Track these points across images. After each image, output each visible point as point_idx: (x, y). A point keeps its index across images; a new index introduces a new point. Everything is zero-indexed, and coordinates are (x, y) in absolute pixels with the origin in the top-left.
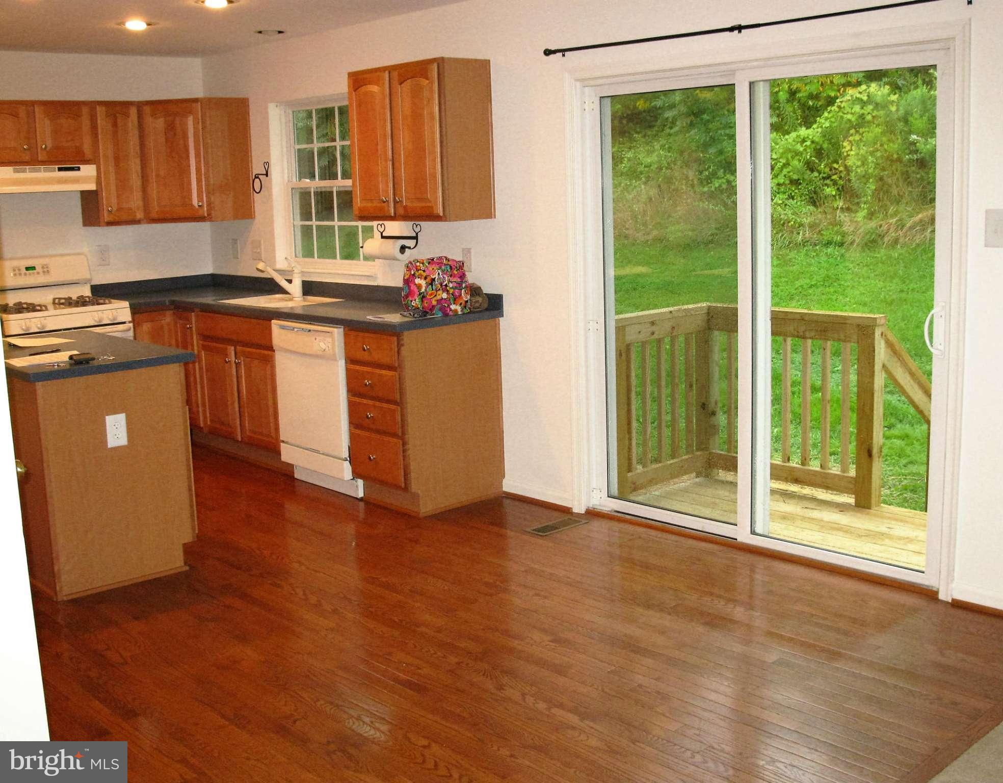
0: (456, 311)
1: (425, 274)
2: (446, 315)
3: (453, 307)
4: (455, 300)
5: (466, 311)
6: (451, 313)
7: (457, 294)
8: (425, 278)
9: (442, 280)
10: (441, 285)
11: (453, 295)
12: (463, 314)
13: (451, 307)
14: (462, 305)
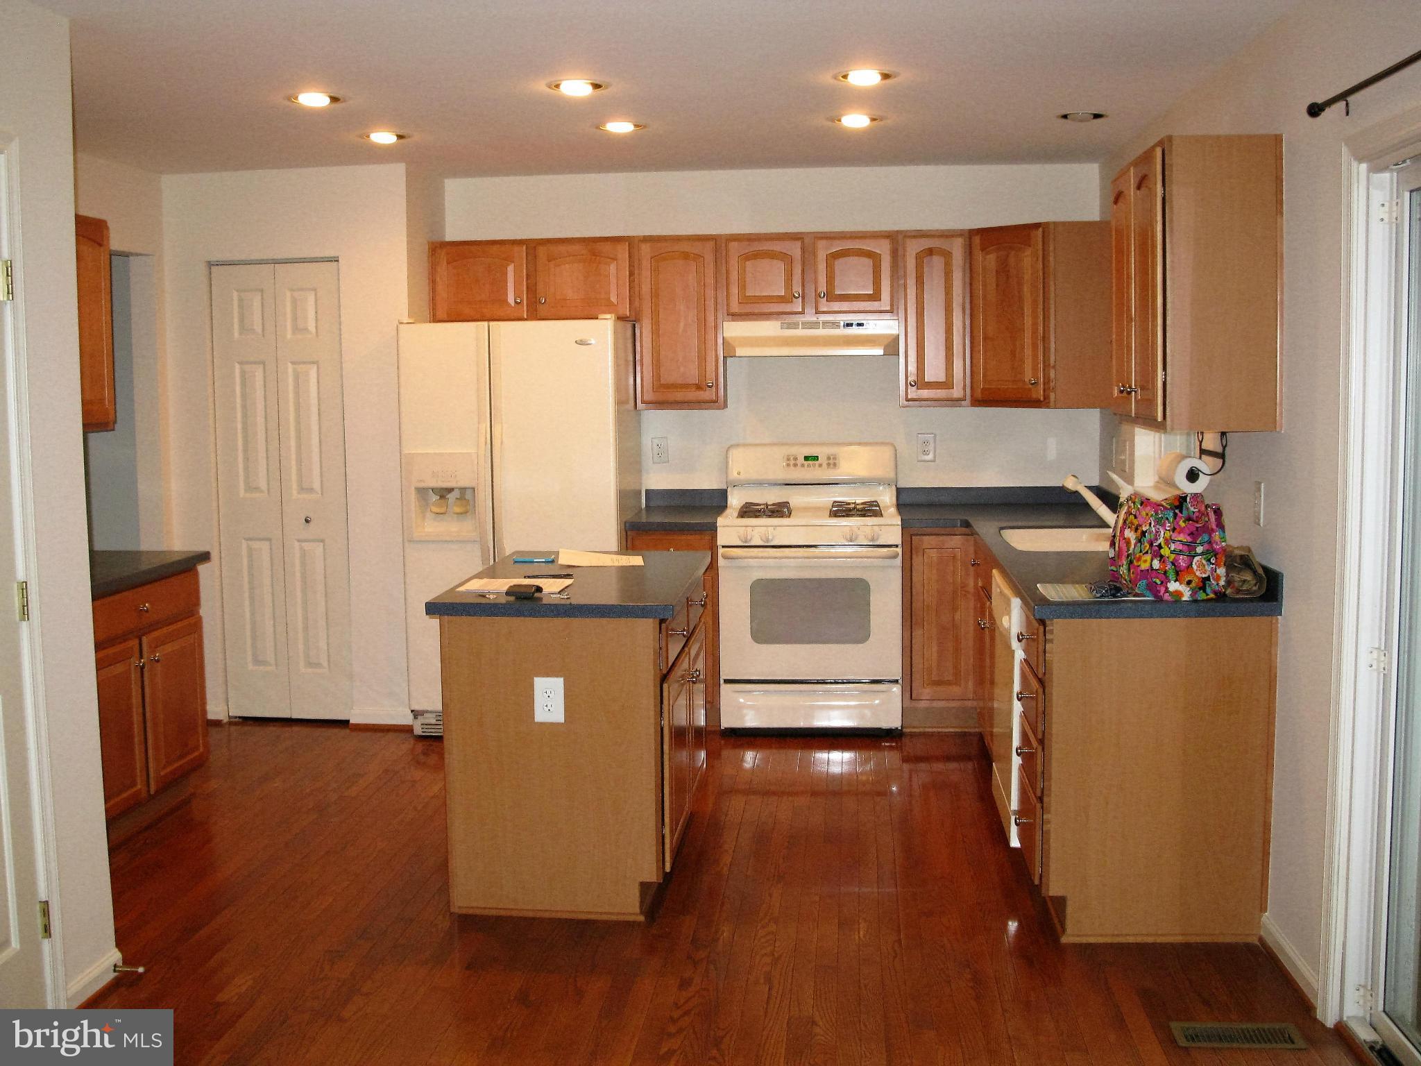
0: (1178, 594)
1: (1136, 522)
2: (1159, 599)
3: (1173, 586)
4: (1177, 573)
5: (1202, 596)
6: (1167, 597)
7: (1183, 564)
8: (1136, 530)
9: (1152, 537)
10: (1151, 545)
11: (1173, 563)
12: (1195, 601)
13: (1169, 585)
14: (1193, 585)
